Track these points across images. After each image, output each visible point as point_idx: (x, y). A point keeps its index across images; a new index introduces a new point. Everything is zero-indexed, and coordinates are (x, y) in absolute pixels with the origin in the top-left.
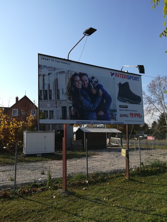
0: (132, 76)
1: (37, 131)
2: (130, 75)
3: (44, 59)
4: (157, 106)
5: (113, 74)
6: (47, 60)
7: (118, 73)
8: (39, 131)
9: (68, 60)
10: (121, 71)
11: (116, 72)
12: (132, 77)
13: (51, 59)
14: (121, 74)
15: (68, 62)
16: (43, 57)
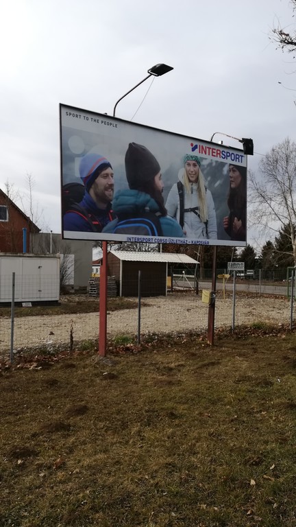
0: (231, 152)
1: (21, 255)
2: (226, 150)
3: (70, 114)
4: (276, 208)
5: (196, 147)
6: (77, 116)
7: (205, 145)
8: (27, 255)
9: (114, 118)
10: (211, 143)
11: (201, 144)
12: (230, 155)
13: (83, 115)
14: (209, 148)
15: (114, 122)
16: (69, 111)
